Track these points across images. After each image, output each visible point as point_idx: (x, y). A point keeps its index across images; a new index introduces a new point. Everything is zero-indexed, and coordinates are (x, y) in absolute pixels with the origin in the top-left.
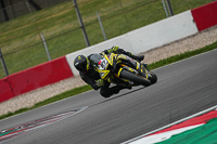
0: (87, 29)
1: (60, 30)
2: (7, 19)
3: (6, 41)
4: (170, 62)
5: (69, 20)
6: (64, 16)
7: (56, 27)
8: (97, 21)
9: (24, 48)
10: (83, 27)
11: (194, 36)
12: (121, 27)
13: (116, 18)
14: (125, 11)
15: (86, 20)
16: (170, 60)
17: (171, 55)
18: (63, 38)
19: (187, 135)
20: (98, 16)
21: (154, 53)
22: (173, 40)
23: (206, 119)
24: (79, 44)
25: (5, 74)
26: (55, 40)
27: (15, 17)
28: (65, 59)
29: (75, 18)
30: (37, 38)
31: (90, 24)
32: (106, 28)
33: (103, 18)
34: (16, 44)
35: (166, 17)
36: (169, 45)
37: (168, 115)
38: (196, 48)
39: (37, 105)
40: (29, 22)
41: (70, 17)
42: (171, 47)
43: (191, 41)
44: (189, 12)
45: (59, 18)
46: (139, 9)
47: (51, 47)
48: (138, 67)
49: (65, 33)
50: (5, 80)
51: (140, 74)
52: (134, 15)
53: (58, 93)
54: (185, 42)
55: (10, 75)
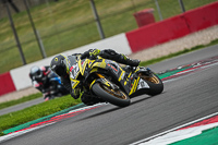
25: (181, 10)
48: (120, 78)
51: (122, 89)
55: (187, 11)
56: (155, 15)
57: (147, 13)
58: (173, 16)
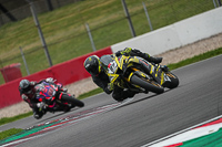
0: (133, 20)
1: (105, 20)
2: (51, 9)
3: (50, 31)
4: (218, 53)
5: (115, 11)
6: (109, 6)
7: (100, 17)
8: (143, 11)
9: (69, 38)
10: (129, 18)
12: (168, 17)
13: (163, 8)
17: (219, 46)
20: (144, 6)
21: (201, 44)
24: (125, 35)
25: (48, 64)
26: (100, 31)
27: (59, 7)
28: (110, 50)
29: (120, 8)
30: (82, 28)
31: (135, 14)
32: (152, 18)
33: (149, 9)
34: (60, 34)
35: (213, 8)
40: (74, 12)
41: (116, 7)
42: (219, 39)
45: (104, 8)
47: (96, 37)
48: (152, 71)
49: (110, 24)
50: (49, 71)
52: (181, 6)
55: (54, 65)
56: (22, 70)
57: (14, 68)
58: (40, 71)
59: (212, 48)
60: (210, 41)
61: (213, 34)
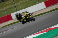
4: (38, 16)
5: (12, 5)
6: (10, 4)
8: (19, 5)
10: (15, 6)
11: (45, 8)
12: (26, 6)
13: (24, 4)
14: (26, 2)
15: (16, 4)
16: (38, 15)
17: (39, 14)
18: (10, 9)
19: (43, 35)
20: (19, 3)
21: (34, 13)
22: (39, 10)
23: (48, 30)
24: (14, 11)
28: (10, 15)
29: (13, 4)
30: (3, 9)
32: (21, 7)
33: (21, 4)
36: (38, 11)
37: (38, 29)
38: (45, 12)
39: (3, 27)
40: (1, 5)
42: (39, 12)
43: (44, 10)
44: (44, 2)
45: (9, 4)
46: (30, 2)
47: (7, 12)
49: (10, 8)
52: (29, 3)
53: (8, 24)
54: (43, 10)
59: (37, 14)
60: (36, 12)
61: (37, 10)
